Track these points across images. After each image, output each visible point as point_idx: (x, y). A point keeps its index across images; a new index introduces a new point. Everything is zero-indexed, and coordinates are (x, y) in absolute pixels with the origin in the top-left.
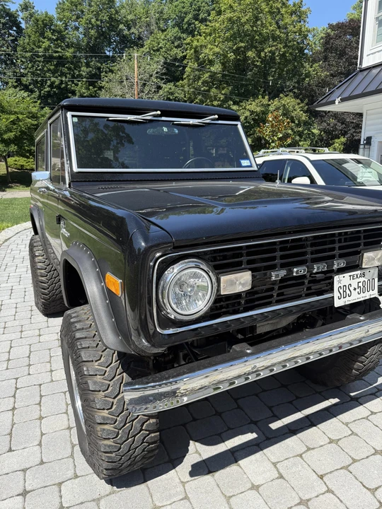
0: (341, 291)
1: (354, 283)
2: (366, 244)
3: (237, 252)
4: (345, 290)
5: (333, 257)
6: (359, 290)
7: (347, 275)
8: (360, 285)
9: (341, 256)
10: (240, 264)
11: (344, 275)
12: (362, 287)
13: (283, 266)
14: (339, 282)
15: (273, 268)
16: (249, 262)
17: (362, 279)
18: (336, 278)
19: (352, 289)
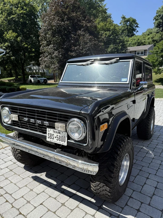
0: (50, 135)
1: (55, 135)
2: (59, 119)
3: (16, 109)
4: (51, 136)
5: (45, 120)
6: (57, 138)
7: (52, 130)
8: (58, 136)
9: (48, 121)
10: (17, 112)
11: (51, 129)
12: (59, 138)
13: (28, 117)
14: (49, 131)
15: (25, 117)
16: (19, 113)
17: (59, 135)
18: (47, 129)
19: (54, 136)
